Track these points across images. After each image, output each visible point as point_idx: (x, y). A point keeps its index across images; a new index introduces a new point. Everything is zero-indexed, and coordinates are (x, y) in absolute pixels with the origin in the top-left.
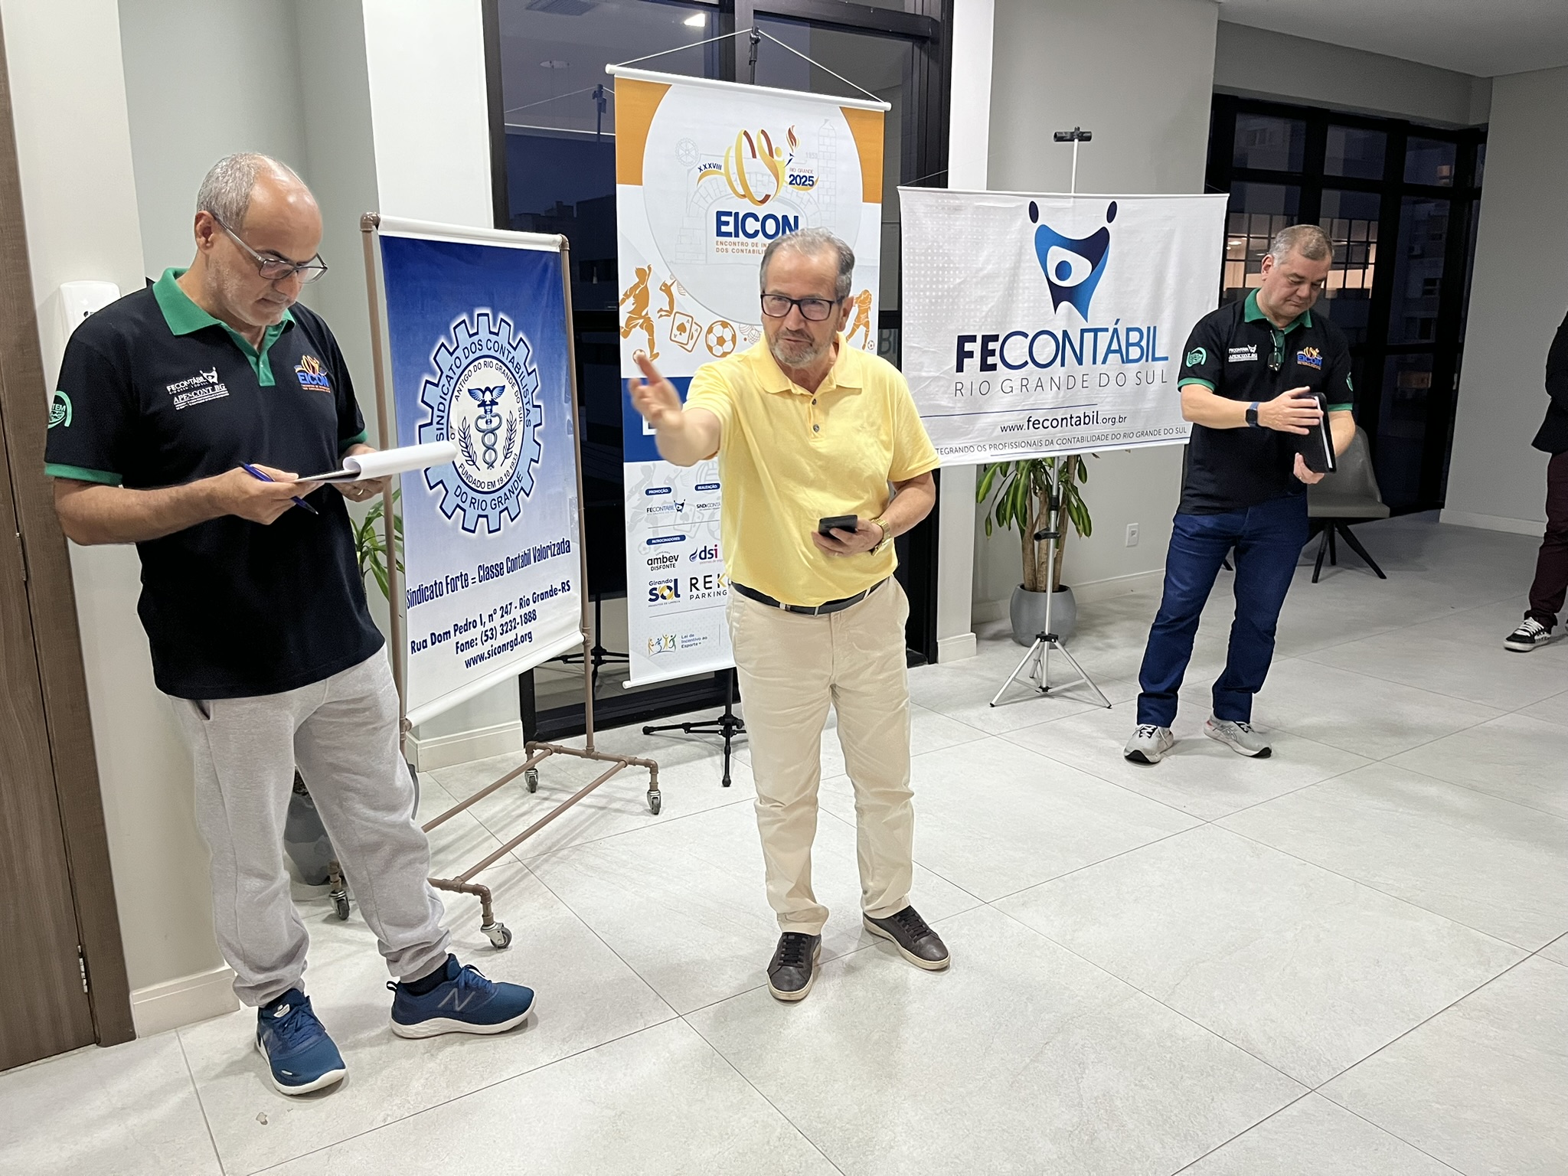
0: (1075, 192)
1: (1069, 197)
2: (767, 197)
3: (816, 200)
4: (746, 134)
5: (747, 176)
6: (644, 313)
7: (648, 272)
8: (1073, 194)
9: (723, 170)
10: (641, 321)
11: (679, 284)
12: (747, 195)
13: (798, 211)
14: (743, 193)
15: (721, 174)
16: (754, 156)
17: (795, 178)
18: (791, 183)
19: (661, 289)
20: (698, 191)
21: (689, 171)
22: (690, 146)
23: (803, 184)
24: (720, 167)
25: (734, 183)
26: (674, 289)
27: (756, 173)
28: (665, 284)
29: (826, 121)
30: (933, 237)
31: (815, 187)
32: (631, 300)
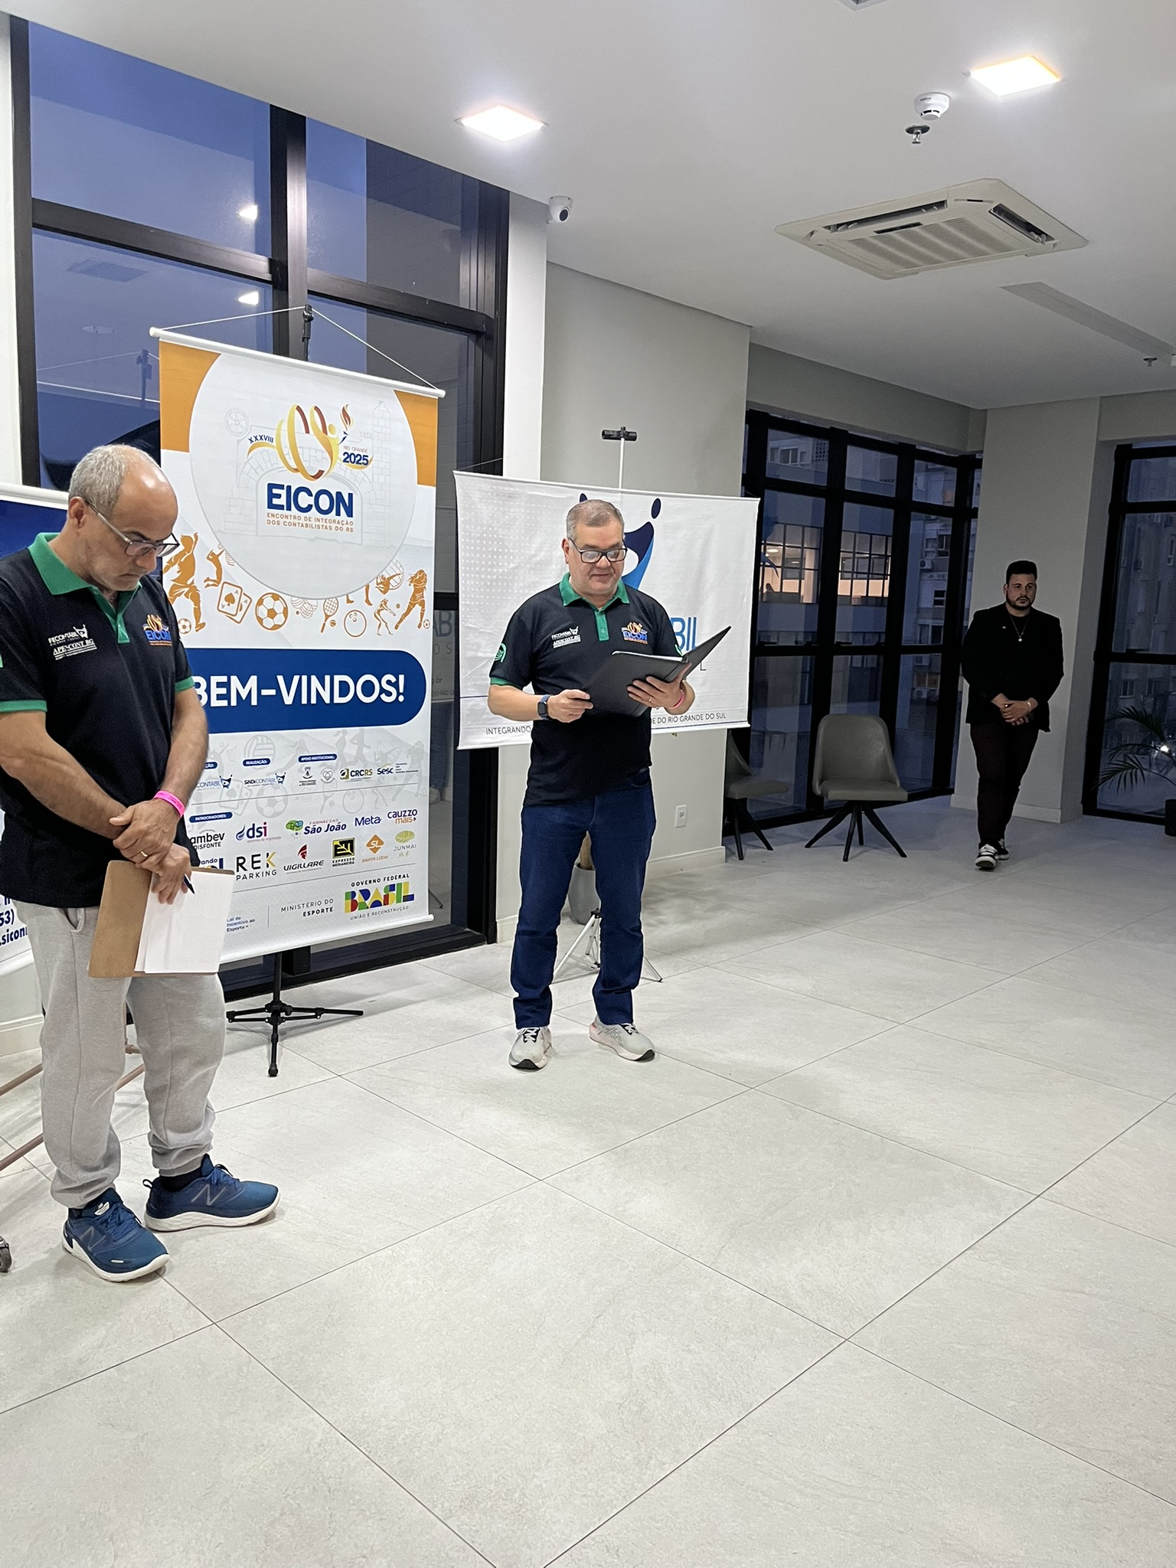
0: (622, 488)
1: (617, 492)
2: (320, 473)
3: (371, 480)
4: (299, 408)
5: (300, 451)
6: (189, 582)
7: (194, 540)
8: (620, 489)
9: (274, 443)
10: (186, 590)
11: (227, 553)
12: (299, 469)
13: (351, 488)
14: (296, 467)
15: (273, 446)
16: (307, 431)
17: (349, 456)
18: (345, 461)
19: (208, 558)
20: (248, 462)
21: (239, 441)
22: (240, 417)
23: (358, 463)
24: (271, 440)
25: (287, 457)
26: (222, 559)
27: (309, 448)
28: (212, 554)
29: (381, 402)
30: (488, 521)
31: (370, 466)
32: (176, 567)
